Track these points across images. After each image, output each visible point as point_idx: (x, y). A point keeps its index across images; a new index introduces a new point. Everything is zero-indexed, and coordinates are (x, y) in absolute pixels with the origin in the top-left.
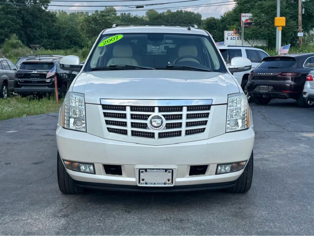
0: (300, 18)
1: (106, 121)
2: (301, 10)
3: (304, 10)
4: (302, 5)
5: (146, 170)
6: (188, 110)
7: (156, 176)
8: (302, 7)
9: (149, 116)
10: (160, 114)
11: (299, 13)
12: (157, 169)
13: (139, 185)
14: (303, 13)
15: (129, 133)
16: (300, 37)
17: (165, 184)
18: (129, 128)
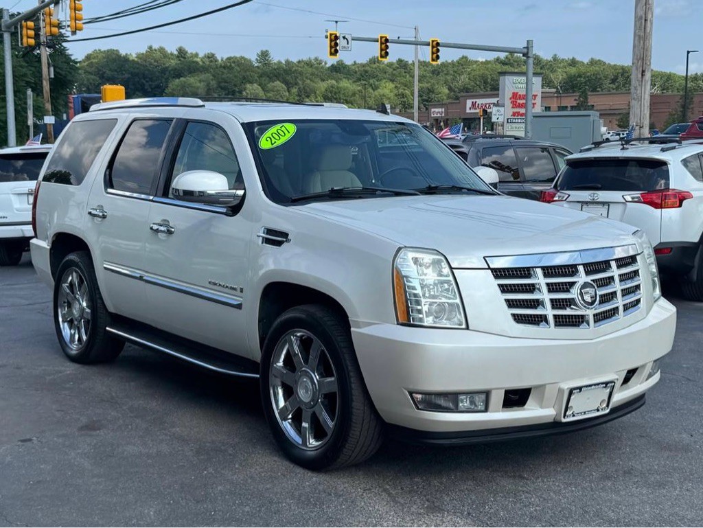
0: (46, 86)
1: (507, 301)
2: (47, 70)
3: (52, 69)
4: (48, 60)
5: (580, 389)
6: (619, 267)
7: (589, 398)
8: (49, 64)
9: (572, 284)
10: (589, 279)
11: (44, 76)
12: (595, 385)
13: (564, 420)
14: (52, 76)
15: (551, 320)
16: (50, 124)
17: (598, 410)
18: (550, 312)
